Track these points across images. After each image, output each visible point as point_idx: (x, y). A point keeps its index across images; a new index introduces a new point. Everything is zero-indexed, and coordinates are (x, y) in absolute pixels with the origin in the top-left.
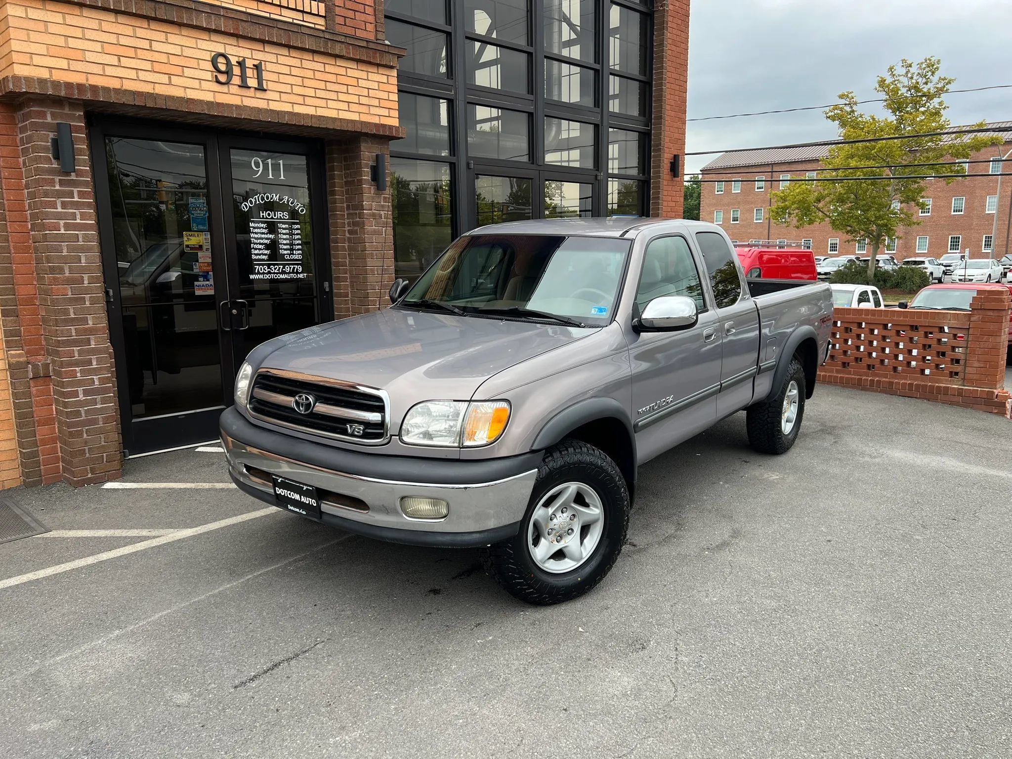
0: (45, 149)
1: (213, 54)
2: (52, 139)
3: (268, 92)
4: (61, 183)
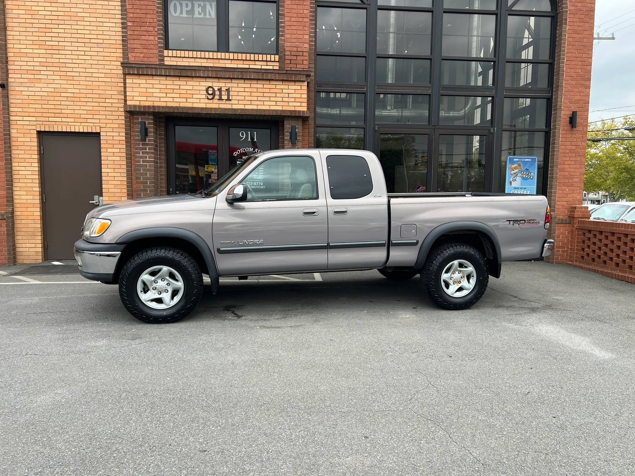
1: (207, 87)
2: (140, 128)
3: (232, 101)
4: (143, 145)
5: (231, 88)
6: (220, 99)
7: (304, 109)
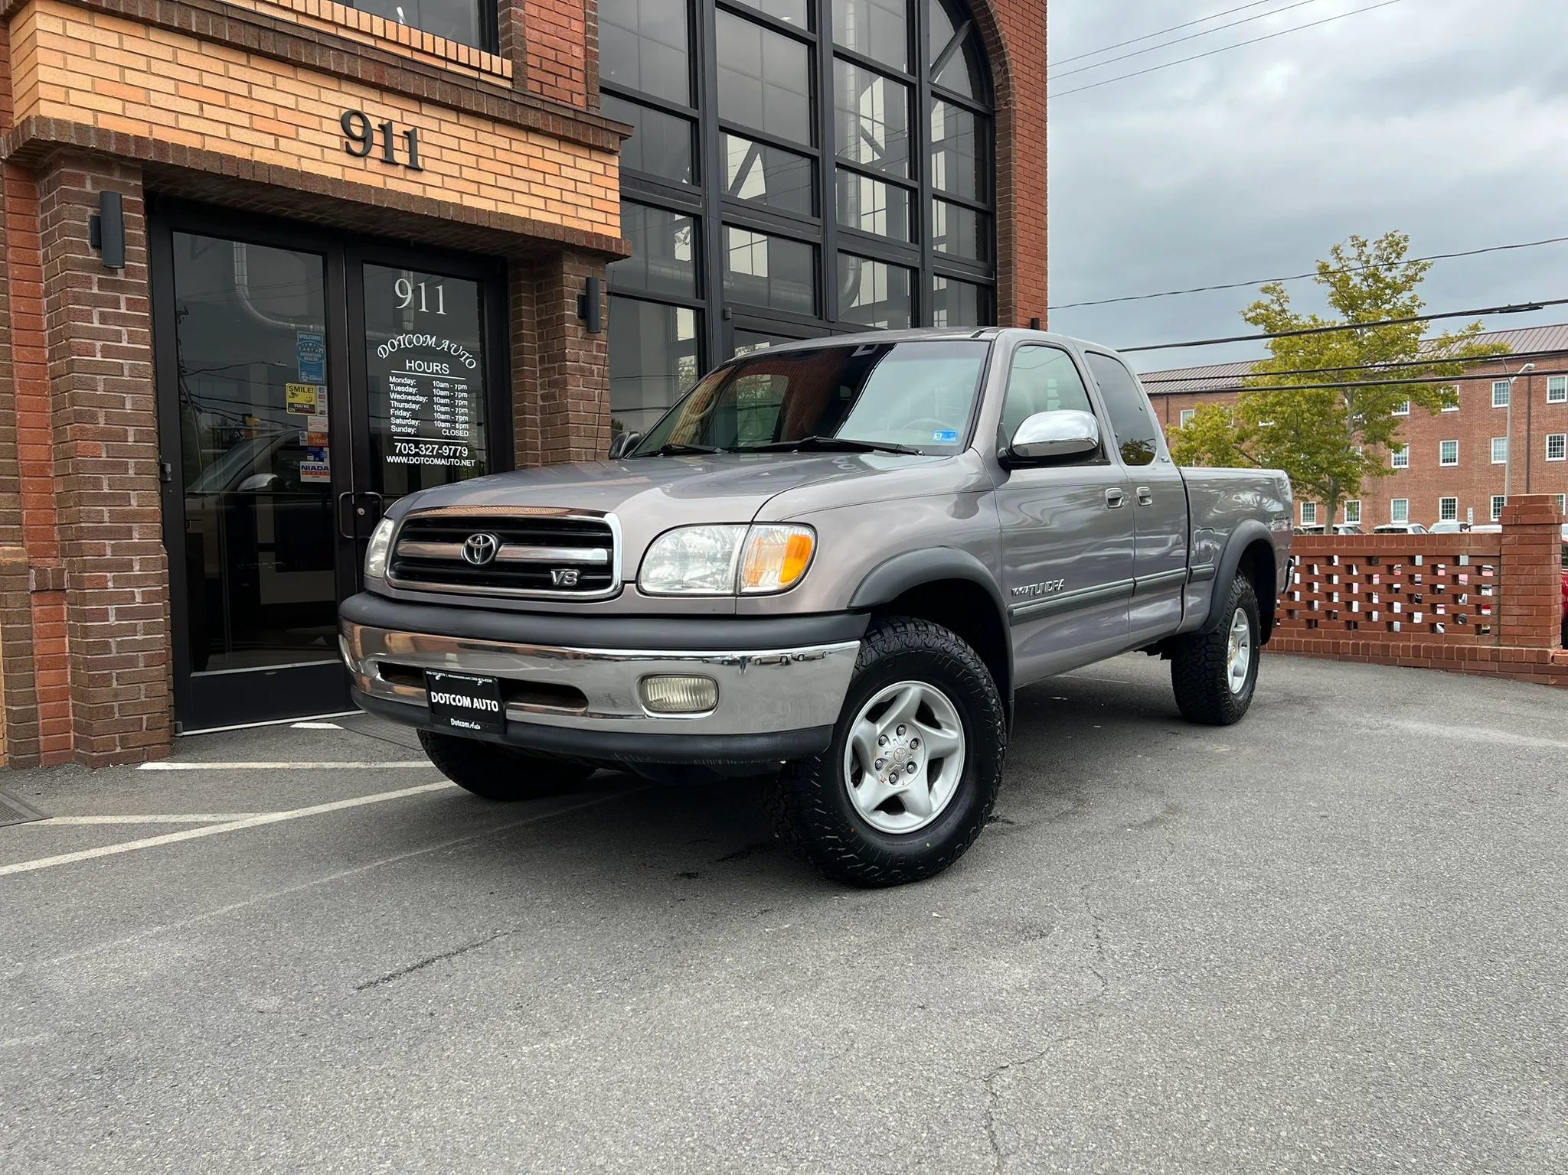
0: (81, 232)
1: (344, 111)
2: (91, 216)
3: (424, 172)
4: (102, 284)
5: (422, 133)
6: (388, 161)
7: (616, 233)
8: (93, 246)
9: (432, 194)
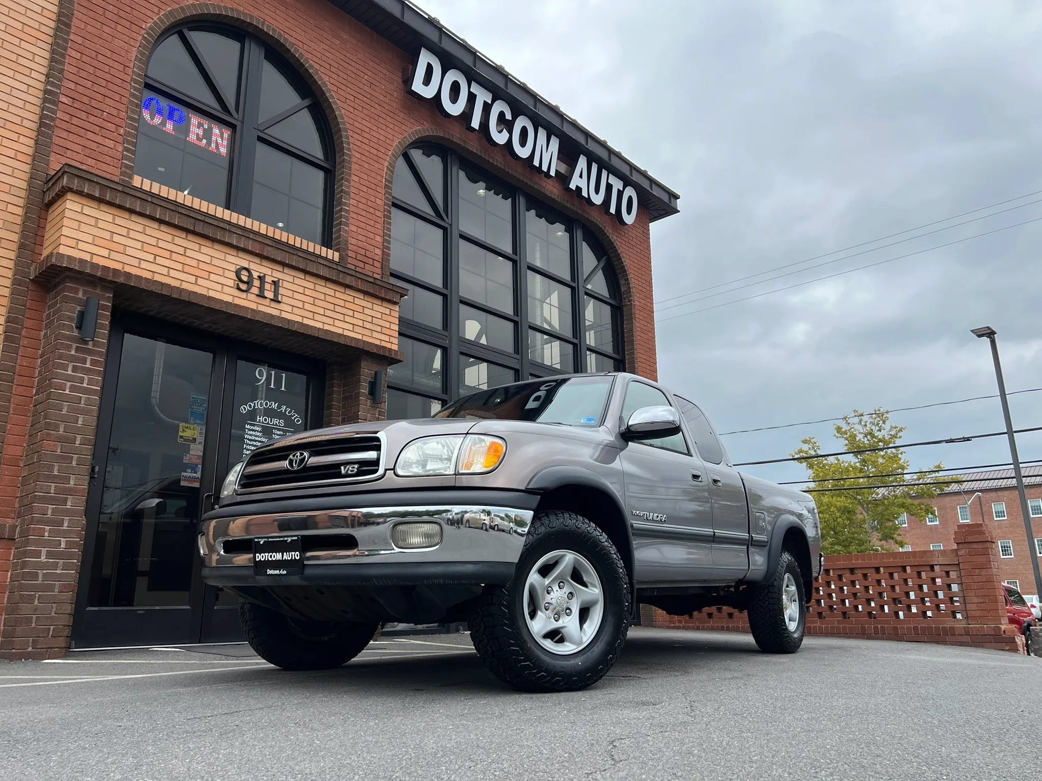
0: (70, 319)
1: (238, 267)
2: (79, 311)
3: (282, 304)
4: (78, 350)
5: (282, 282)
6: (261, 295)
7: (395, 347)
8: (77, 328)
9: (284, 315)
